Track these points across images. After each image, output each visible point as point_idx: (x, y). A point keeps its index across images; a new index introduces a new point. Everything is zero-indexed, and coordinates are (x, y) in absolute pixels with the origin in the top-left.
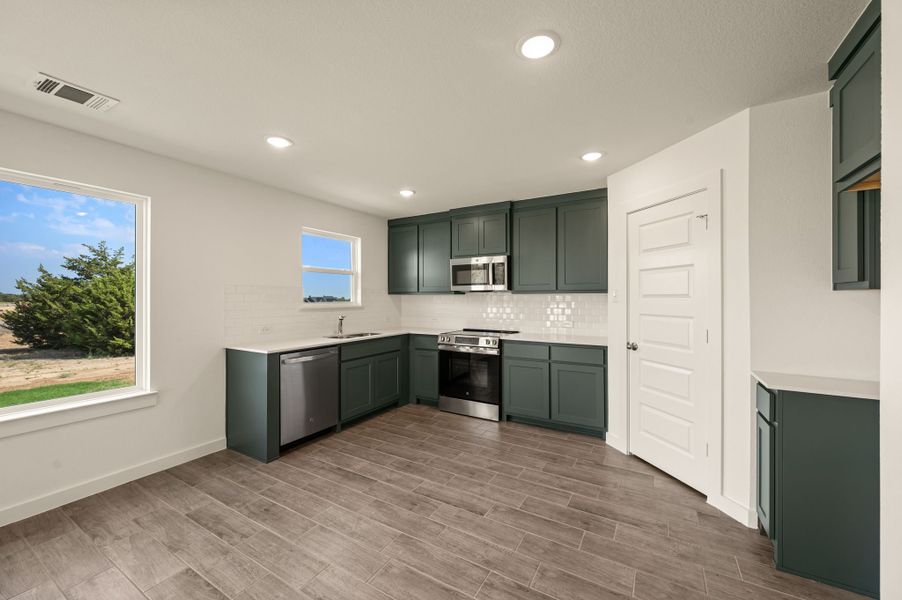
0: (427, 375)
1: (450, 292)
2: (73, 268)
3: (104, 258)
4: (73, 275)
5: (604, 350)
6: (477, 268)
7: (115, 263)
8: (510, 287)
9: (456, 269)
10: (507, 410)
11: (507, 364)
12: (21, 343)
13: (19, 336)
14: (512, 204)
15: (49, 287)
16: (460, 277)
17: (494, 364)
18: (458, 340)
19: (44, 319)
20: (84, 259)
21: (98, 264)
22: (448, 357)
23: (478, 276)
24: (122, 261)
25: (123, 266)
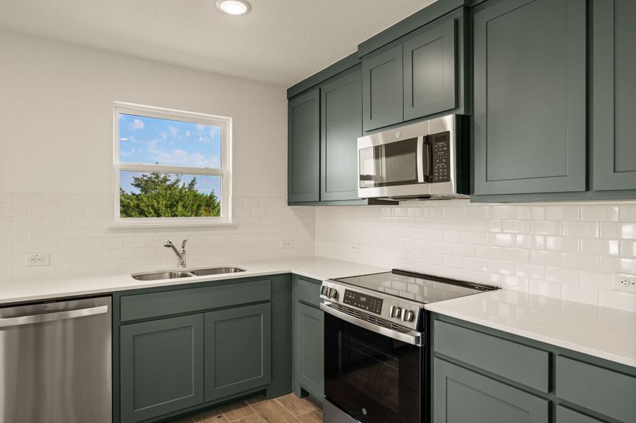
7: (165, 180)
20: (145, 178)
21: (153, 182)
24: (169, 179)
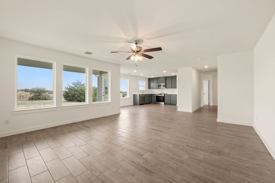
0: (154, 99)
1: (157, 88)
2: (73, 84)
3: (79, 82)
4: (73, 86)
5: (176, 95)
6: (162, 85)
8: (166, 88)
9: (158, 85)
10: (165, 103)
11: (165, 97)
12: (66, 100)
13: (65, 98)
14: (166, 77)
15: (70, 89)
16: (159, 86)
17: (164, 97)
18: (159, 94)
19: (70, 95)
20: (75, 82)
22: (157, 97)
23: (162, 86)
25: (82, 84)
